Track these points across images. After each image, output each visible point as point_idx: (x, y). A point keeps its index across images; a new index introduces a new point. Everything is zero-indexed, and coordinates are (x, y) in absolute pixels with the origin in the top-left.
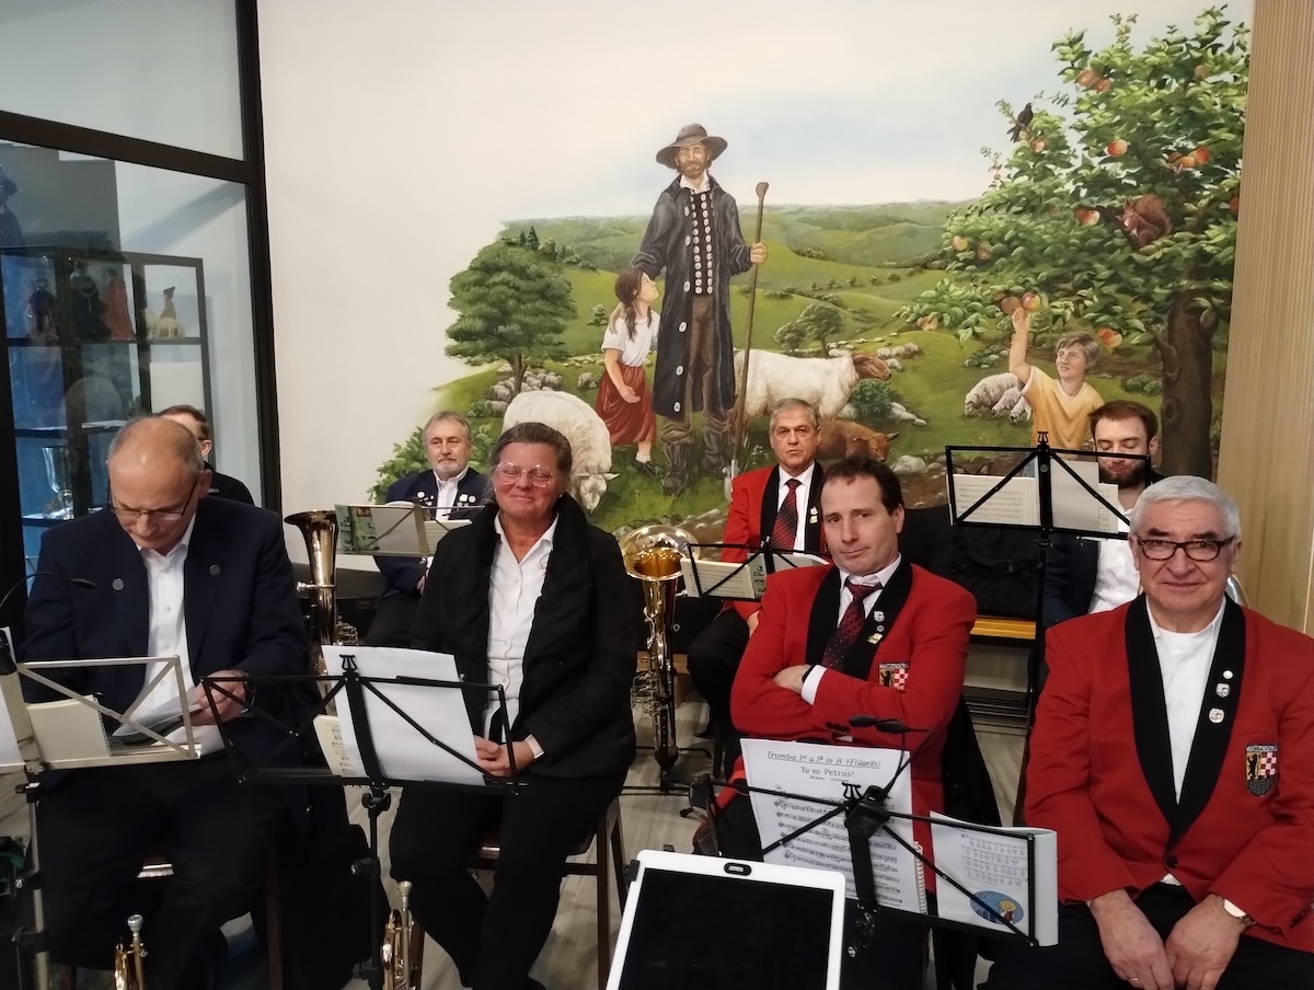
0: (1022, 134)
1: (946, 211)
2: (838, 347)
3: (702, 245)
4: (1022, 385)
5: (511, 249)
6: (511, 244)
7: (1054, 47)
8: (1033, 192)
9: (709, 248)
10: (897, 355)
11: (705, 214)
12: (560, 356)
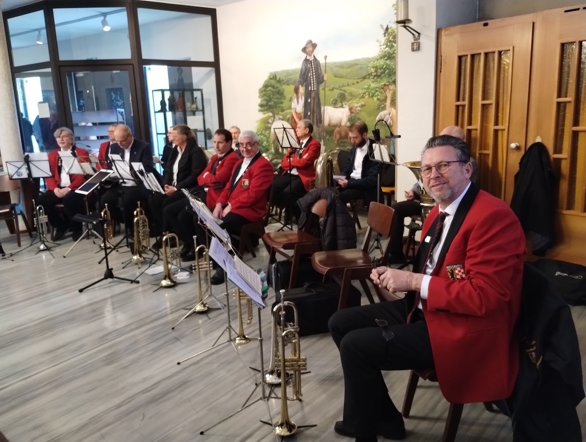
0: (386, 35)
1: (368, 60)
2: (346, 104)
3: (313, 75)
4: (390, 114)
5: (271, 80)
6: (271, 79)
7: (393, 6)
8: (390, 53)
9: (314, 76)
10: (359, 106)
11: (313, 66)
12: (283, 111)
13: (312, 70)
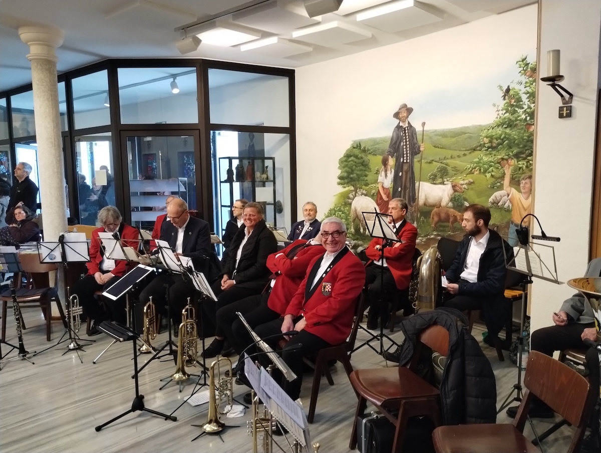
0: (507, 97)
1: (481, 128)
2: (447, 181)
3: (406, 145)
4: (508, 195)
5: (354, 149)
6: (354, 148)
7: (517, 63)
8: (511, 119)
9: (408, 146)
10: (466, 184)
11: (407, 134)
12: (367, 185)
13: (406, 139)
